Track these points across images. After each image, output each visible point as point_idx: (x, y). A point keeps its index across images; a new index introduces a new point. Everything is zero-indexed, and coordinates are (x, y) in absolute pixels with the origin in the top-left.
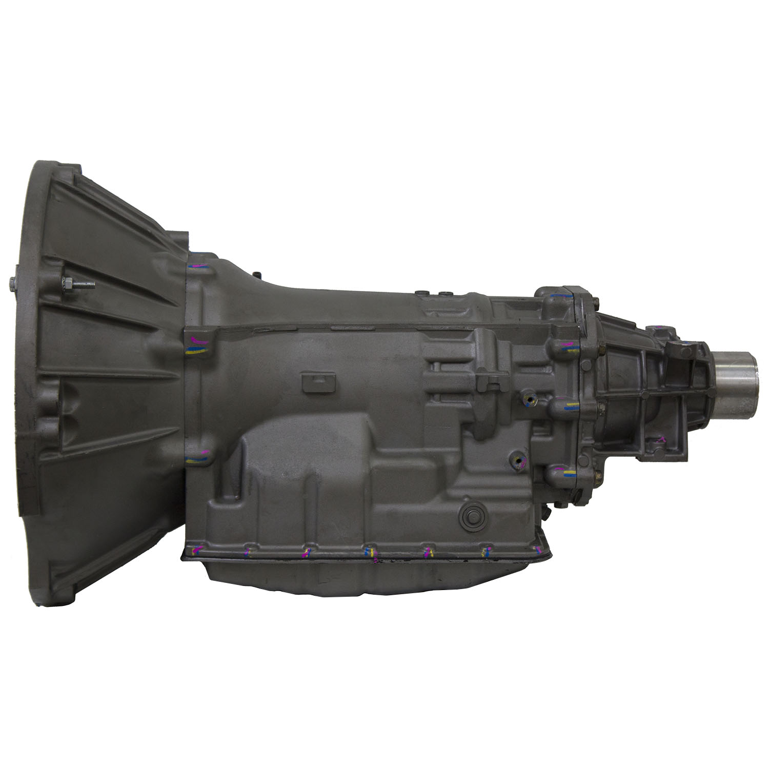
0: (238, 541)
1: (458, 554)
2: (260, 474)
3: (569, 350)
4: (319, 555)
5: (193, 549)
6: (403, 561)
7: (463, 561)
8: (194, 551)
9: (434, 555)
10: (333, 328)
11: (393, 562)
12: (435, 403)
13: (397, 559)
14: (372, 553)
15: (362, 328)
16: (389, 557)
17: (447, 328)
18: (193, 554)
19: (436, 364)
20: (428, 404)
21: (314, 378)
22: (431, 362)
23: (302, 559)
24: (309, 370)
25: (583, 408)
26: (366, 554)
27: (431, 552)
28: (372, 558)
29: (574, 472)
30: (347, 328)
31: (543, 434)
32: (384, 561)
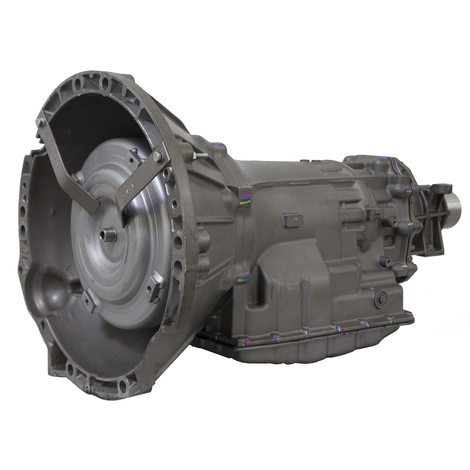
0: (265, 332)
1: (380, 323)
2: (277, 284)
3: (407, 191)
4: (314, 335)
5: (244, 342)
6: (355, 332)
7: (383, 327)
8: (244, 343)
9: (369, 326)
10: (290, 184)
11: (350, 333)
12: (345, 230)
13: (352, 331)
14: (340, 330)
15: (304, 183)
16: (349, 330)
17: (344, 181)
18: (243, 345)
19: (344, 204)
20: (343, 231)
21: (292, 217)
22: (341, 203)
23: (306, 339)
24: (286, 212)
25: (415, 226)
26: (337, 331)
27: (367, 324)
28: (340, 333)
29: (406, 266)
30: (297, 183)
31: (388, 244)
32: (346, 333)
